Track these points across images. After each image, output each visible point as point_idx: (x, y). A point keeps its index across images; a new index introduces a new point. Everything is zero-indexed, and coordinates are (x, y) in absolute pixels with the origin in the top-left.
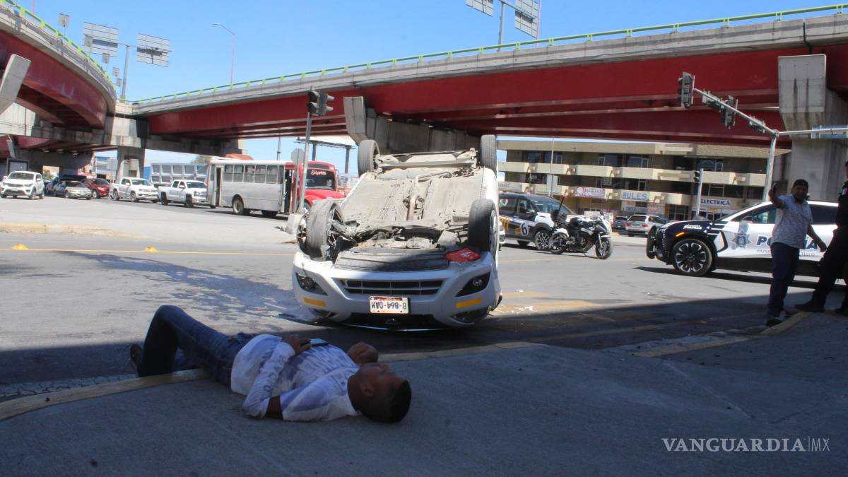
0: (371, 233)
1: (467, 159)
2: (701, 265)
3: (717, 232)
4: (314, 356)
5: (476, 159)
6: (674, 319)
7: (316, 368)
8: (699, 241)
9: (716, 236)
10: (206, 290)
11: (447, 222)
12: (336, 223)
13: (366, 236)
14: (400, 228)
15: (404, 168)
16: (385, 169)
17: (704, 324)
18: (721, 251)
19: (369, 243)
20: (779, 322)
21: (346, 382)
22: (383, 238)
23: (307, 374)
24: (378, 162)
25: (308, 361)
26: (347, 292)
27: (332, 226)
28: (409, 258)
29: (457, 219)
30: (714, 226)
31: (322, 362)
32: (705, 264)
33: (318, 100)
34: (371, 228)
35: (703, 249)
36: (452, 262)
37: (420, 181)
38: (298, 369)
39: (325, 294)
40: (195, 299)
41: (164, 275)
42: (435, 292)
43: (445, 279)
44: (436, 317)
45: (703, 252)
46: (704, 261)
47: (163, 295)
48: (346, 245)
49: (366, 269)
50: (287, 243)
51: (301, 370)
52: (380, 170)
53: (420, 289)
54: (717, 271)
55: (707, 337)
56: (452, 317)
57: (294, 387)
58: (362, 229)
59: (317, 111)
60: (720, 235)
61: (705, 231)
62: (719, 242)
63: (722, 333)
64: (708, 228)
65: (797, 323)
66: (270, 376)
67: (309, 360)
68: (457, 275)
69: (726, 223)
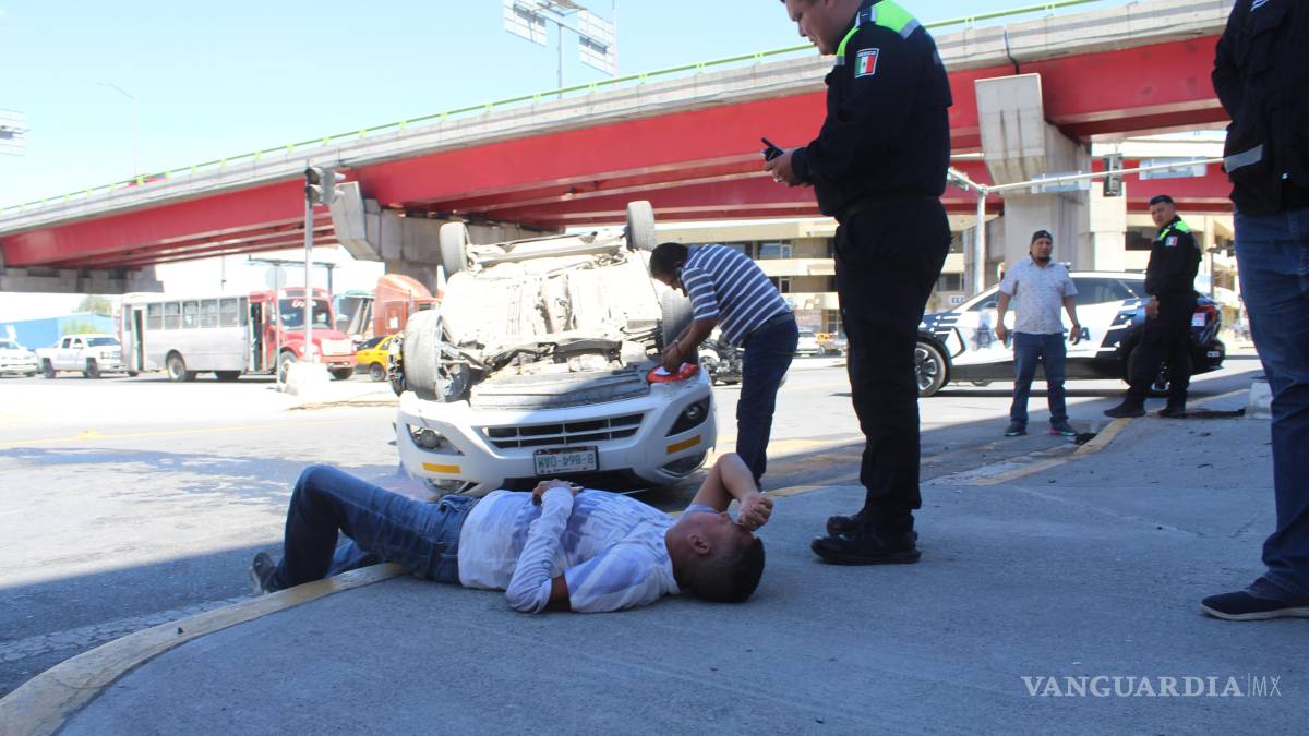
0: (508, 355)
1: (611, 240)
2: (931, 380)
3: (949, 329)
4: (600, 510)
5: (624, 239)
6: (946, 449)
7: (610, 527)
8: (925, 345)
9: (947, 335)
10: (232, 478)
11: (621, 330)
12: (446, 347)
13: (501, 362)
14: (551, 344)
15: (516, 261)
16: (486, 265)
17: (989, 450)
18: (956, 356)
19: (508, 370)
20: (1093, 436)
21: (663, 541)
22: (528, 361)
23: (599, 539)
24: (472, 256)
25: (597, 520)
26: (494, 447)
27: (442, 352)
28: (586, 384)
29: (633, 325)
30: (942, 321)
31: (617, 518)
32: (935, 377)
33: (321, 181)
34: (505, 349)
35: (931, 356)
36: (653, 385)
37: (551, 278)
38: (582, 534)
39: (460, 453)
40: (221, 491)
41: (142, 465)
42: (632, 432)
43: (650, 410)
44: (638, 471)
45: (931, 361)
46: (933, 373)
47: (167, 491)
48: (477, 376)
49: (524, 407)
50: (292, 409)
51: (588, 535)
52: (480, 267)
53: (610, 430)
54: (951, 386)
55: (1008, 465)
56: (659, 468)
57: (580, 560)
58: (491, 351)
59: (321, 199)
60: (952, 334)
61: (932, 330)
62: (952, 344)
63: (1025, 458)
64: (935, 324)
65: (1118, 434)
66: (548, 544)
67: (594, 516)
68: (668, 402)
69: (958, 314)
